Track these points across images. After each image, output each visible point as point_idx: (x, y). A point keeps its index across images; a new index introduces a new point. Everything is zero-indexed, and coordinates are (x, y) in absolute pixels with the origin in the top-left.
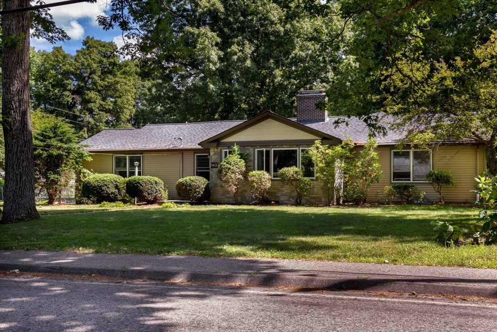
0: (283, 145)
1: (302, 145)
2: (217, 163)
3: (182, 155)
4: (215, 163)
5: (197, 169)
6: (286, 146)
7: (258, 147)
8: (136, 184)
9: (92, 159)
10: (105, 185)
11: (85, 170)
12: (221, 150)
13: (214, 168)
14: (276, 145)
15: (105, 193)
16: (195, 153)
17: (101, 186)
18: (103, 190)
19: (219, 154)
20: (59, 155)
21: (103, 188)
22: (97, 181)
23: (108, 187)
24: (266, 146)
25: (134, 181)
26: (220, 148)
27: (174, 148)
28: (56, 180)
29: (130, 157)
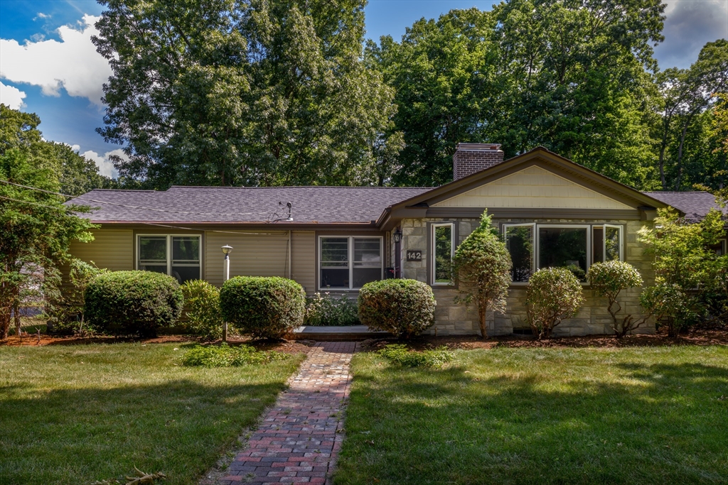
0: (559, 219)
1: (597, 219)
2: (420, 252)
3: (291, 236)
4: (416, 252)
5: (323, 264)
6: (565, 221)
7: (509, 220)
8: (260, 295)
9: (93, 238)
10: (149, 296)
11: (78, 263)
12: (429, 224)
13: (413, 262)
14: (546, 219)
15: (148, 316)
16: (318, 233)
17: (139, 300)
18: (144, 309)
19: (425, 232)
20: (23, 223)
21: (144, 304)
22: (129, 287)
23: (154, 302)
24: (525, 219)
25: (254, 289)
26: (428, 220)
27: (279, 222)
28: (16, 283)
29: (174, 238)
